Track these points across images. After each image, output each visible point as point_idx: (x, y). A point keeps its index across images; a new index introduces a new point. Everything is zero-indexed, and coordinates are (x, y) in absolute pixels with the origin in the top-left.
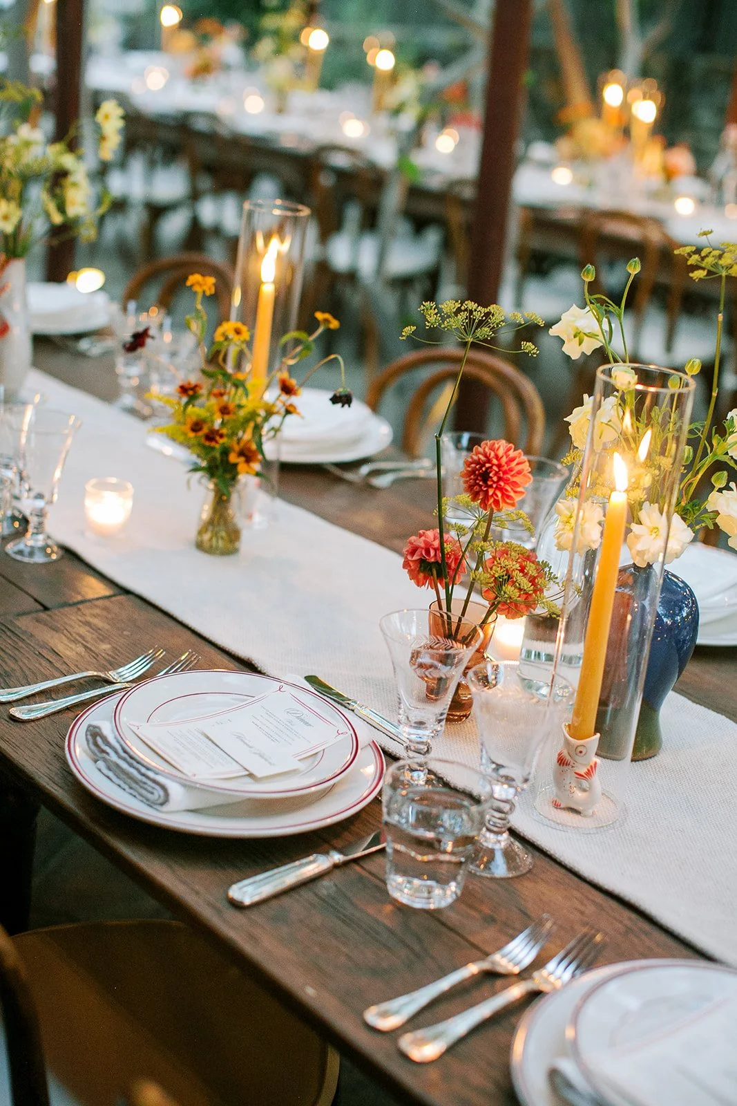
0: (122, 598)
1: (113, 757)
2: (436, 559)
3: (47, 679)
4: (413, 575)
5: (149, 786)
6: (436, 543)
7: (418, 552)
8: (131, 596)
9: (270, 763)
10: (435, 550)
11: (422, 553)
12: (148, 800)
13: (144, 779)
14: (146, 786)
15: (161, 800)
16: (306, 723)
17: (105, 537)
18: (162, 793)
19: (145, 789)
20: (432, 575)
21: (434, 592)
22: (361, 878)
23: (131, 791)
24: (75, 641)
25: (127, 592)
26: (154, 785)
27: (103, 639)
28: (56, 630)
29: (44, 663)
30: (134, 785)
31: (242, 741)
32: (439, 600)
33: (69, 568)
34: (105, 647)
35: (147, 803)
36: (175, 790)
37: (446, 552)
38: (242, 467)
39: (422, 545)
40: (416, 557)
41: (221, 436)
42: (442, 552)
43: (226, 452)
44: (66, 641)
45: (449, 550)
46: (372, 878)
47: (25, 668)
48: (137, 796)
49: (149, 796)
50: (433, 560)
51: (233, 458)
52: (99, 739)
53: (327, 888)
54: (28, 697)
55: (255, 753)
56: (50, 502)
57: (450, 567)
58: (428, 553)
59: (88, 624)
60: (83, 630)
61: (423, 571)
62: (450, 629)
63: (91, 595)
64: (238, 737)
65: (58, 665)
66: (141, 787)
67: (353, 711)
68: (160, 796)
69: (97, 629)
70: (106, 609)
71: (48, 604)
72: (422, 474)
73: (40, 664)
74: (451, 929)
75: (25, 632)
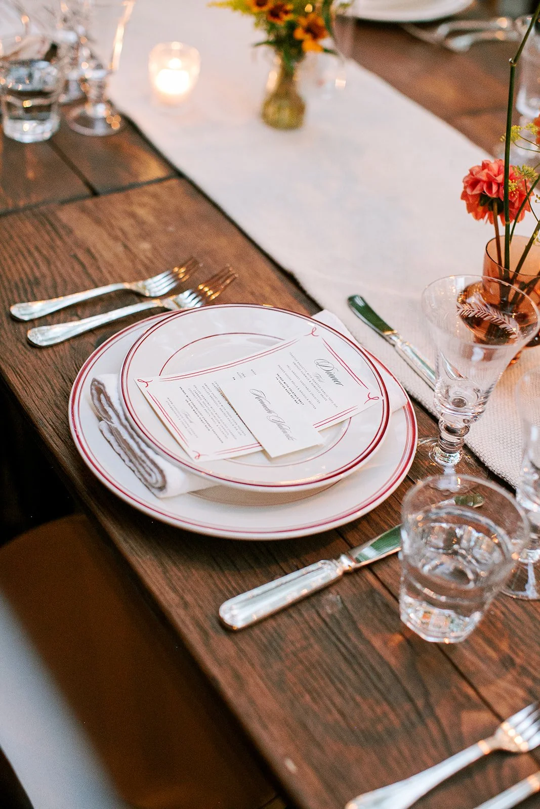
0: (174, 182)
1: (116, 424)
2: (498, 195)
3: (76, 290)
4: (470, 209)
5: (147, 466)
6: (500, 179)
7: (478, 187)
8: (183, 181)
9: (288, 436)
10: (499, 185)
11: (483, 189)
12: (146, 480)
13: (144, 458)
14: (144, 465)
15: (159, 485)
16: (335, 380)
17: (168, 106)
18: (159, 478)
19: (143, 467)
20: (493, 210)
21: (493, 227)
22: (372, 591)
23: (131, 465)
24: (116, 238)
25: (179, 174)
26: (152, 467)
27: (146, 235)
28: (98, 222)
29: (77, 267)
30: (134, 460)
31: (262, 402)
32: (498, 237)
33: (128, 142)
34: (146, 246)
35: (145, 483)
36: (174, 476)
37: (510, 190)
38: (308, 44)
39: (484, 178)
40: (477, 191)
41: (287, 12)
42: (506, 189)
43: (292, 26)
44: (105, 236)
45: (514, 189)
46: (384, 592)
47: (56, 273)
48: (136, 472)
49: (147, 476)
50: (495, 196)
51: (299, 34)
52: (102, 396)
53: (333, 604)
54: (52, 314)
55: (273, 421)
56: (110, 72)
57: (513, 204)
58: (490, 188)
59: (133, 215)
60: (126, 224)
61: (483, 205)
62: (507, 272)
63: (144, 178)
64: (258, 397)
65: (91, 271)
66: (140, 464)
67: (394, 346)
68: (157, 481)
69: (140, 223)
70: (155, 196)
71: (98, 188)
72: (500, 36)
73: (73, 269)
74: (463, 676)
75: (65, 227)
